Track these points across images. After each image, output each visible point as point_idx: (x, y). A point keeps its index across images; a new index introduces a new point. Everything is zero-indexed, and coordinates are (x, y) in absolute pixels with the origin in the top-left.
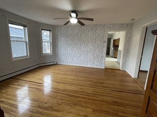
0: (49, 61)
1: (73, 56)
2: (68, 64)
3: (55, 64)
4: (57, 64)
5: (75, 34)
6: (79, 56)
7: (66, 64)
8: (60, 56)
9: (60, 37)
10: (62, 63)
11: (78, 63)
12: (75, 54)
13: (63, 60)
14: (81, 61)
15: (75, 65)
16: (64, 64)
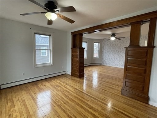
0: (97, 62)
1: (114, 59)
2: (110, 66)
3: (100, 65)
4: (102, 65)
5: (116, 44)
6: (119, 60)
7: (108, 65)
8: (104, 59)
9: (105, 47)
10: (106, 65)
11: (118, 65)
12: (115, 58)
13: (106, 62)
14: (121, 63)
15: (115, 66)
16: (107, 65)
